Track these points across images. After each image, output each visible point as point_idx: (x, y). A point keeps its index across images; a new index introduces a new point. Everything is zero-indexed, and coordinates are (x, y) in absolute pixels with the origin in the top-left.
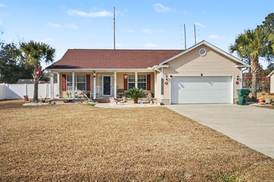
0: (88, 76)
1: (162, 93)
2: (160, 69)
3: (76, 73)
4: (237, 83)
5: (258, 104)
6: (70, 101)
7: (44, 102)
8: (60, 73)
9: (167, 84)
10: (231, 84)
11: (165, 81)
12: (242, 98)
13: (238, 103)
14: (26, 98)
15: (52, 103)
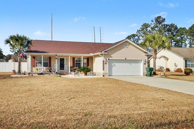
0: (50, 58)
1: (103, 69)
2: (102, 54)
3: (44, 56)
4: (145, 64)
5: (158, 76)
6: (41, 74)
7: (25, 74)
8: (31, 56)
9: (106, 64)
10: (142, 64)
11: (105, 62)
12: (149, 72)
13: (147, 75)
14: (14, 71)
15: (31, 75)
